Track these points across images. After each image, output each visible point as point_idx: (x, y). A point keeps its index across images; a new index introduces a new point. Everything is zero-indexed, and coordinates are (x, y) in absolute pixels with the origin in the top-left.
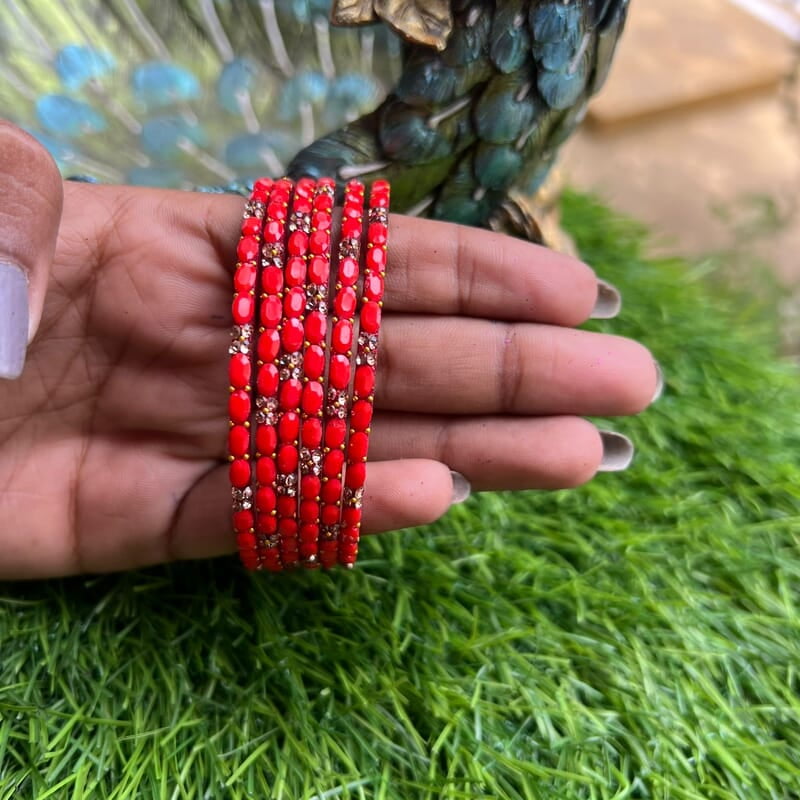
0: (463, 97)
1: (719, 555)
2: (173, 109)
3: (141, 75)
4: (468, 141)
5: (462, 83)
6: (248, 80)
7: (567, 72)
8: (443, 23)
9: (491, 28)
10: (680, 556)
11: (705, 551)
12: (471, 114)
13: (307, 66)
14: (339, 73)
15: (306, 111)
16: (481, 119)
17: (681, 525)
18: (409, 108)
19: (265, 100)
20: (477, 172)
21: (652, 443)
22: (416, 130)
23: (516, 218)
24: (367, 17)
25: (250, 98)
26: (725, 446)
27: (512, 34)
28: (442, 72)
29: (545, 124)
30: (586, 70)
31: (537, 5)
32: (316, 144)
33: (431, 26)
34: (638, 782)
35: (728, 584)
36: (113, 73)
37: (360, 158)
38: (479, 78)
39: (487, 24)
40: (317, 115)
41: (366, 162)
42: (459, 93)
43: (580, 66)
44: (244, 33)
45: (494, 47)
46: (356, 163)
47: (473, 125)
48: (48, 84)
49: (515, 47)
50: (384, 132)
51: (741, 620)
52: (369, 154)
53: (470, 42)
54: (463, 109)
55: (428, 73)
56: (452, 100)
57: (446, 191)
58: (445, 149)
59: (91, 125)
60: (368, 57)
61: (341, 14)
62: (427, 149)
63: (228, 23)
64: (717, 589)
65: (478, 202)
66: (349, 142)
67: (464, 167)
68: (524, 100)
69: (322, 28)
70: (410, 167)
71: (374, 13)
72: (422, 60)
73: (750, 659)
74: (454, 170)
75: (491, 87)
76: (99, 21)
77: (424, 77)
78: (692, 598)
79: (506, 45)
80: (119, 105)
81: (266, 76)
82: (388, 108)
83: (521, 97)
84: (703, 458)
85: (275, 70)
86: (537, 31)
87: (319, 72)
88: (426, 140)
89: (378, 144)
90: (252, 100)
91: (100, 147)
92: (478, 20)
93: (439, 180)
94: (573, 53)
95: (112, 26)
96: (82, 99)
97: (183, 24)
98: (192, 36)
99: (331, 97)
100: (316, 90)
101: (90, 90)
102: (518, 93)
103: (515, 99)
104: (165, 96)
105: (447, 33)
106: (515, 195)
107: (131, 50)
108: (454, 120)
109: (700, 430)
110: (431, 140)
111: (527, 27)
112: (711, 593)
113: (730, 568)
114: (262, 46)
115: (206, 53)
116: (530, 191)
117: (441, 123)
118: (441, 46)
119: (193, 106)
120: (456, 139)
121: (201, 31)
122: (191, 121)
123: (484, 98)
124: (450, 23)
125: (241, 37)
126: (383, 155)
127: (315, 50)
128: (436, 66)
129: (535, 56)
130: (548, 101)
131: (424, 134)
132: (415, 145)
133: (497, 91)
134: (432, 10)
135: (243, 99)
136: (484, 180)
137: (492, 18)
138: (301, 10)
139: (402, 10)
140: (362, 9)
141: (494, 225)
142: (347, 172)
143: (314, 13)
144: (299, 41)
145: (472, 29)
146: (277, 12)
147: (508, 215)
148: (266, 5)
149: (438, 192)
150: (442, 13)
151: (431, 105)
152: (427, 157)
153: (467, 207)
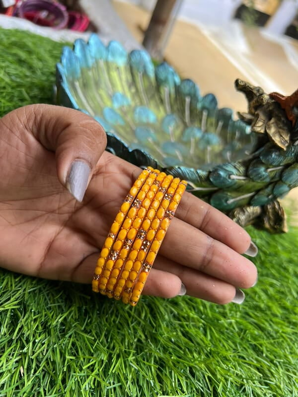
0: (282, 166)
4: (277, 179)
8: (286, 141)
12: (282, 171)
13: (196, 124)
14: (206, 131)
15: (192, 140)
16: (285, 174)
18: (262, 164)
19: (178, 132)
21: (291, 294)
22: (262, 171)
23: (277, 207)
24: (263, 132)
28: (279, 156)
33: (283, 141)
36: (130, 106)
38: (290, 162)
41: (240, 176)
42: (281, 164)
44: (177, 106)
46: (237, 175)
47: (281, 175)
48: (109, 103)
50: (250, 168)
52: (242, 173)
53: (293, 149)
54: (280, 169)
55: (273, 155)
56: (279, 165)
57: (261, 193)
58: (268, 180)
60: (219, 129)
61: (255, 128)
62: (263, 178)
65: (269, 199)
66: (236, 167)
67: (270, 187)
69: (205, 114)
70: (254, 181)
71: (266, 131)
72: (273, 150)
74: (267, 186)
75: (293, 166)
76: (130, 87)
77: (271, 156)
81: (180, 123)
82: (255, 161)
85: (184, 123)
87: (200, 128)
88: (264, 175)
89: (247, 171)
91: (122, 131)
93: (259, 188)
95: (133, 90)
96: (118, 111)
97: (157, 97)
98: (159, 102)
99: (203, 137)
100: (198, 135)
101: (121, 109)
104: (144, 120)
105: (287, 145)
107: (137, 101)
108: (276, 172)
114: (182, 112)
115: (161, 109)
117: (271, 172)
118: (285, 149)
119: (153, 126)
120: (273, 178)
121: (162, 101)
122: (152, 132)
123: (289, 168)
124: (288, 142)
125: (175, 108)
126: (246, 175)
127: (201, 121)
128: (277, 153)
131: (264, 173)
132: (260, 176)
133: (294, 168)
134: (283, 136)
135: (171, 128)
136: (275, 193)
138: (199, 106)
139: (275, 133)
140: (262, 129)
141: (269, 207)
142: (233, 177)
143: (204, 108)
144: (195, 115)
145: (295, 146)
146: (191, 103)
147: (275, 205)
148: (188, 100)
149: (258, 192)
150: (287, 138)
151: (271, 164)
152: (261, 180)
153: (265, 199)
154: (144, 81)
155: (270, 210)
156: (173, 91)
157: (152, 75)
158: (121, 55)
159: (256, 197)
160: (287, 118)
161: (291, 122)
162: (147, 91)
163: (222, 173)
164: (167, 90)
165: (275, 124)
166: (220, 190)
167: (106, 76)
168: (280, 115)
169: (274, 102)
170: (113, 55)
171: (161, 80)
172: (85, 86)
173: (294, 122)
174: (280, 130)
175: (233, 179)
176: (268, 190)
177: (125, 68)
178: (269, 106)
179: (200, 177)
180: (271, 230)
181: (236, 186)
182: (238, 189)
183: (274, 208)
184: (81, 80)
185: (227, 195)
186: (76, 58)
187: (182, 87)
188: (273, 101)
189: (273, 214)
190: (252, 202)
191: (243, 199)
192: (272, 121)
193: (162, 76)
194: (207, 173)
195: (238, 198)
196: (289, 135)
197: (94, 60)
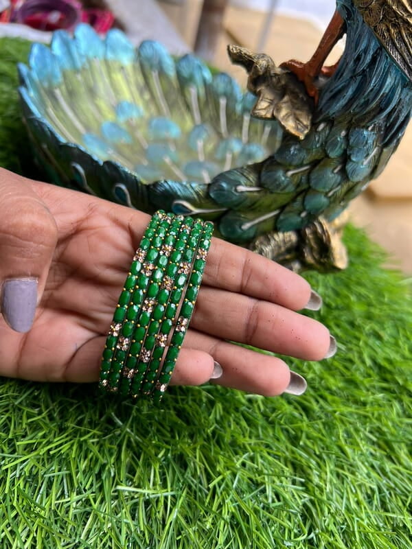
0: (306, 165)
1: (385, 429)
2: (165, 141)
3: (154, 122)
4: (305, 186)
5: (308, 158)
6: (204, 136)
7: (362, 164)
8: (306, 127)
9: (329, 134)
10: (364, 424)
11: (377, 424)
13: (235, 135)
14: (249, 142)
15: (229, 156)
16: (313, 176)
17: (368, 408)
18: (279, 164)
19: (210, 147)
20: (306, 203)
21: (363, 362)
22: (280, 176)
23: (319, 230)
24: (269, 116)
25: (203, 144)
26: (401, 373)
27: (339, 139)
28: (299, 150)
29: (345, 188)
30: (372, 165)
31: (355, 128)
32: (229, 172)
33: (299, 127)
34: (312, 535)
35: (386, 445)
36: (142, 118)
37: (248, 183)
38: (317, 157)
39: (327, 132)
40: (234, 159)
41: (251, 186)
42: (305, 162)
43: (369, 162)
44: (209, 112)
45: (328, 144)
46: (246, 185)
47: (308, 180)
48: (110, 116)
49: (339, 145)
50: (263, 173)
51: (389, 466)
52: (254, 182)
53: (317, 139)
54: (305, 170)
55: (292, 149)
56: (301, 165)
57: (287, 209)
58: (291, 188)
59: (125, 139)
60: (266, 137)
61: (257, 112)
62: (282, 186)
63: (202, 105)
64: (380, 447)
65: (302, 218)
66: (245, 174)
67: (299, 199)
68: (337, 173)
69: (247, 118)
70: (272, 193)
71: (273, 114)
73: (389, 488)
75: (322, 163)
77: (290, 151)
78: (365, 448)
79: (335, 144)
80: (140, 134)
81: (214, 136)
82: (268, 162)
83: (336, 171)
84: (388, 376)
85: (219, 134)
86: (351, 141)
87: (240, 139)
88: (283, 181)
89: (259, 178)
90: (204, 146)
91: (127, 152)
92: (323, 129)
93: (285, 202)
94: (368, 155)
95: (147, 96)
96: (124, 127)
97: (181, 103)
98: (183, 109)
99: (243, 152)
100: (236, 147)
101: (128, 123)
102: (335, 168)
103: (333, 172)
104: (164, 134)
105: (306, 132)
106: (322, 219)
107: (153, 109)
108: (300, 175)
109: (390, 361)
110: (286, 183)
111: (347, 137)
112: (376, 448)
113: (389, 437)
115: (188, 118)
116: (330, 220)
117: (293, 175)
118: (302, 137)
119: (175, 142)
120: (298, 185)
121: (188, 107)
122: (172, 149)
123: (317, 168)
124: (309, 127)
125: (207, 115)
126: (260, 184)
127: (241, 128)
128: (297, 147)
129: (348, 153)
130: (349, 176)
131: (283, 178)
132: (277, 183)
133: (325, 165)
134: (301, 120)
135: (200, 144)
136: (307, 208)
137: (330, 129)
138: (239, 108)
139: (287, 116)
140: (268, 112)
141: (308, 231)
142: (241, 188)
143: (245, 110)
144: (234, 122)
145: (319, 132)
146: (227, 106)
147: (316, 228)
148: (223, 102)
149: (282, 208)
150: (306, 122)
151: (290, 165)
152: (282, 190)
153: (296, 220)
154: (161, 82)
155: (310, 236)
156: (202, 91)
157: (172, 73)
158: (125, 49)
159: (282, 217)
160: (306, 93)
161: (313, 98)
162: (166, 96)
163: (224, 185)
164: (194, 92)
165: (289, 104)
166: (230, 210)
167: (107, 81)
168: (297, 90)
169: (287, 73)
170: (114, 50)
171: (184, 78)
172: (71, 94)
173: (316, 98)
174: (298, 112)
175: (242, 192)
176: (297, 205)
177: (134, 67)
178: (279, 81)
179: (197, 193)
180: (318, 266)
181: (248, 203)
182: (252, 207)
183: (315, 233)
184: (63, 87)
185: (240, 216)
186: (54, 57)
187: (215, 85)
188: (287, 71)
189: (316, 243)
190: (279, 226)
191: (265, 221)
192: (286, 98)
193: (185, 73)
194: (206, 187)
195: (257, 221)
196: (310, 118)
197: (84, 60)
